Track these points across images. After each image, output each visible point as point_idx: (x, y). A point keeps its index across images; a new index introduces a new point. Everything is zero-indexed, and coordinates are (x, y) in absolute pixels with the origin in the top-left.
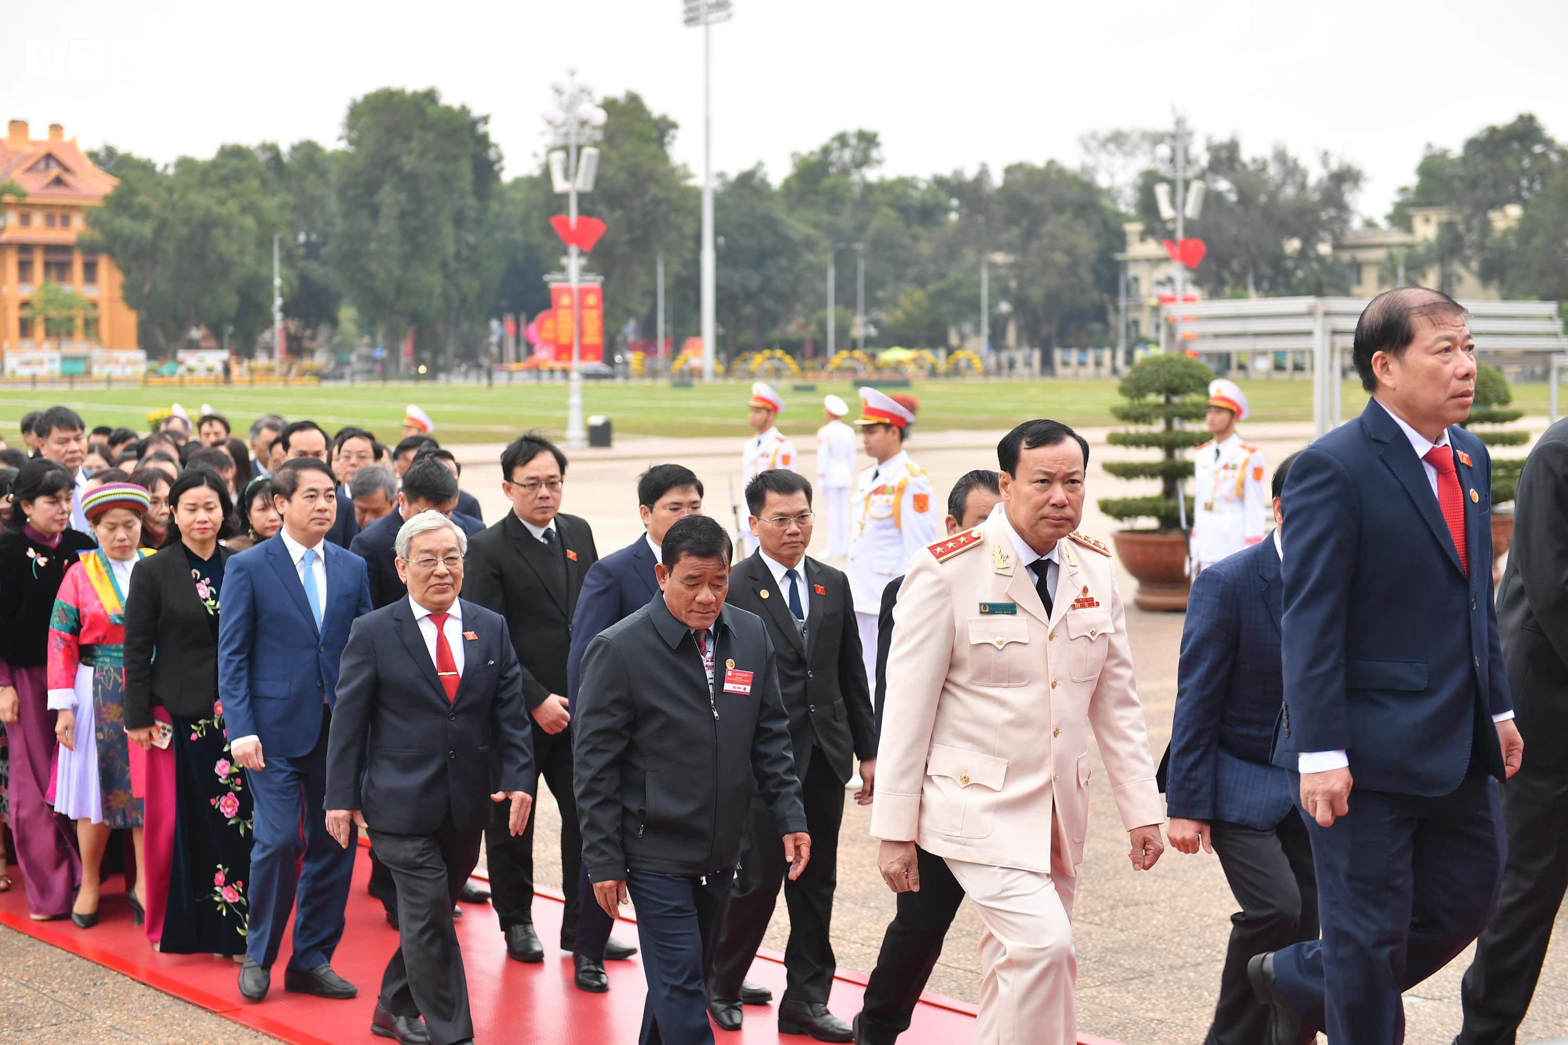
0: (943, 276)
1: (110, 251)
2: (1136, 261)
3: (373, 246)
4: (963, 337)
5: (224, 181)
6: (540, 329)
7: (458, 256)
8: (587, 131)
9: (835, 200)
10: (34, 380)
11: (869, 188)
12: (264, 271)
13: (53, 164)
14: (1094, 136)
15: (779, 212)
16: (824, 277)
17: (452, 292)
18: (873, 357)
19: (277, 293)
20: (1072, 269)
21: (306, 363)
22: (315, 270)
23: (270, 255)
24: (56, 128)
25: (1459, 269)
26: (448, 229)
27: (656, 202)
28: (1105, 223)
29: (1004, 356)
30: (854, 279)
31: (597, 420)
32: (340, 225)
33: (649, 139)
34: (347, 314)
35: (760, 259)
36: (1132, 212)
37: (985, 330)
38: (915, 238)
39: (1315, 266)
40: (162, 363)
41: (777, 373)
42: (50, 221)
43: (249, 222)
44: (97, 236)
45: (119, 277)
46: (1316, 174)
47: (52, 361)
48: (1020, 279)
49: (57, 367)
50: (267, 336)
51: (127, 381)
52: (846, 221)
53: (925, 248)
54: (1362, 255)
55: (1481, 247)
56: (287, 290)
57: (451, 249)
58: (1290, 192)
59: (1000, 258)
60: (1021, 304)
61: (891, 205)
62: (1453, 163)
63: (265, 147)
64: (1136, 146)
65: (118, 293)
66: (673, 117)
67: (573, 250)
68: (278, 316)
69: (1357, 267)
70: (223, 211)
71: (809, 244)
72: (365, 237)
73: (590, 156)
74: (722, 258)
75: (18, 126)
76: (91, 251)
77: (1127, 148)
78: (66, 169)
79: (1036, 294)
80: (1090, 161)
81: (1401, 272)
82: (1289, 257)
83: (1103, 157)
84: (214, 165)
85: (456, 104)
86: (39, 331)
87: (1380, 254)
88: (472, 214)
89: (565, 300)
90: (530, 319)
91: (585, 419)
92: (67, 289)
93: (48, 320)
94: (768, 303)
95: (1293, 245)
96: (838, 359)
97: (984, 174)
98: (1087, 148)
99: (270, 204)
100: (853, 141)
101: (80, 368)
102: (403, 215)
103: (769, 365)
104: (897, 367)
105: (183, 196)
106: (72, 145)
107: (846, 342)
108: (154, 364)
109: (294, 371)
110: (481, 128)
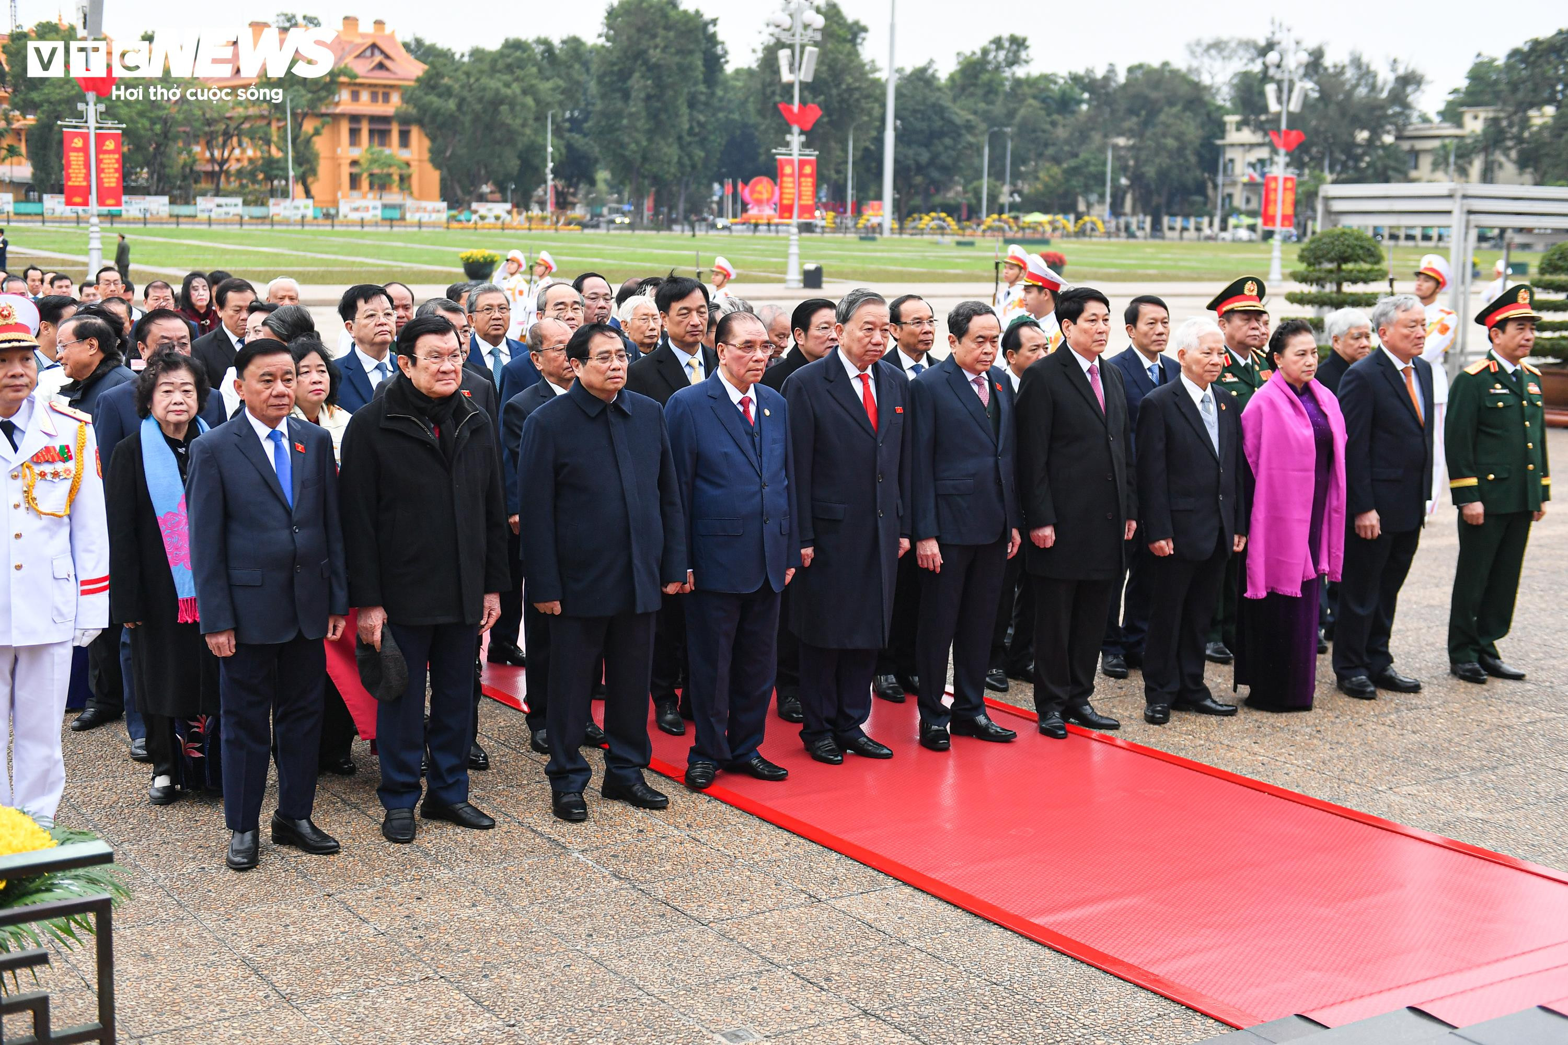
0: (1076, 155)
1: (420, 123)
2: (1232, 145)
3: (625, 122)
4: (1089, 206)
5: (509, 68)
6: (752, 192)
7: (691, 132)
8: (810, 32)
9: (991, 90)
10: (362, 223)
11: (1018, 82)
12: (540, 140)
13: (377, 52)
14: (1198, 43)
15: (946, 102)
16: (981, 155)
17: (686, 161)
18: (1016, 219)
19: (549, 159)
20: (1181, 150)
21: (571, 214)
22: (577, 139)
23: (545, 127)
24: (379, 23)
25: (1499, 156)
26: (684, 110)
27: (850, 90)
28: (1209, 115)
29: (1122, 221)
30: (1004, 157)
31: (811, 266)
32: (599, 106)
33: (845, 40)
34: (602, 175)
35: (930, 138)
36: (1228, 105)
37: (1108, 199)
38: (1054, 124)
39: (1380, 152)
40: (460, 212)
41: (942, 230)
42: (374, 98)
43: (529, 101)
44: (412, 111)
45: (427, 143)
46: (1386, 78)
47: (375, 208)
48: (1137, 160)
49: (379, 213)
50: (540, 191)
51: (434, 225)
52: (998, 109)
53: (1061, 133)
54: (1420, 145)
55: (1519, 140)
56: (557, 155)
57: (686, 126)
58: (1362, 91)
59: (1121, 141)
60: (1137, 179)
61: (1035, 97)
62: (1498, 70)
63: (539, 41)
64: (1234, 51)
65: (426, 156)
66: (863, 23)
67: (796, 129)
68: (550, 176)
69: (1415, 154)
70: (509, 92)
71: (969, 127)
72: (619, 115)
73: (811, 53)
74: (900, 138)
75: (350, 21)
76: (405, 121)
77: (1226, 53)
78: (387, 57)
79: (1150, 171)
80: (1195, 64)
81: (1452, 159)
82: (1359, 146)
83: (1206, 60)
84: (501, 54)
85: (691, 10)
86: (365, 184)
87: (1436, 143)
88: (703, 98)
89: (788, 170)
90: (746, 183)
91: (801, 265)
92: (387, 151)
93: (371, 175)
94: (935, 174)
95: (1362, 136)
96: (990, 220)
97: (1112, 70)
98: (1193, 53)
99: (545, 87)
100: (1007, 45)
101: (396, 214)
102: (649, 98)
103: (933, 224)
104: (1034, 227)
105: (477, 80)
106: (391, 37)
107: (996, 208)
108: (453, 212)
109: (562, 220)
110: (711, 29)
